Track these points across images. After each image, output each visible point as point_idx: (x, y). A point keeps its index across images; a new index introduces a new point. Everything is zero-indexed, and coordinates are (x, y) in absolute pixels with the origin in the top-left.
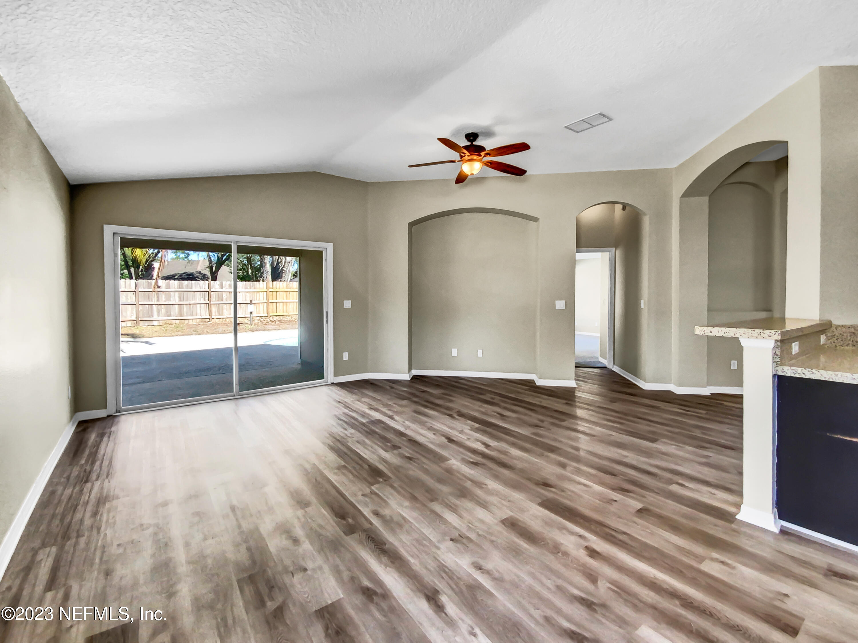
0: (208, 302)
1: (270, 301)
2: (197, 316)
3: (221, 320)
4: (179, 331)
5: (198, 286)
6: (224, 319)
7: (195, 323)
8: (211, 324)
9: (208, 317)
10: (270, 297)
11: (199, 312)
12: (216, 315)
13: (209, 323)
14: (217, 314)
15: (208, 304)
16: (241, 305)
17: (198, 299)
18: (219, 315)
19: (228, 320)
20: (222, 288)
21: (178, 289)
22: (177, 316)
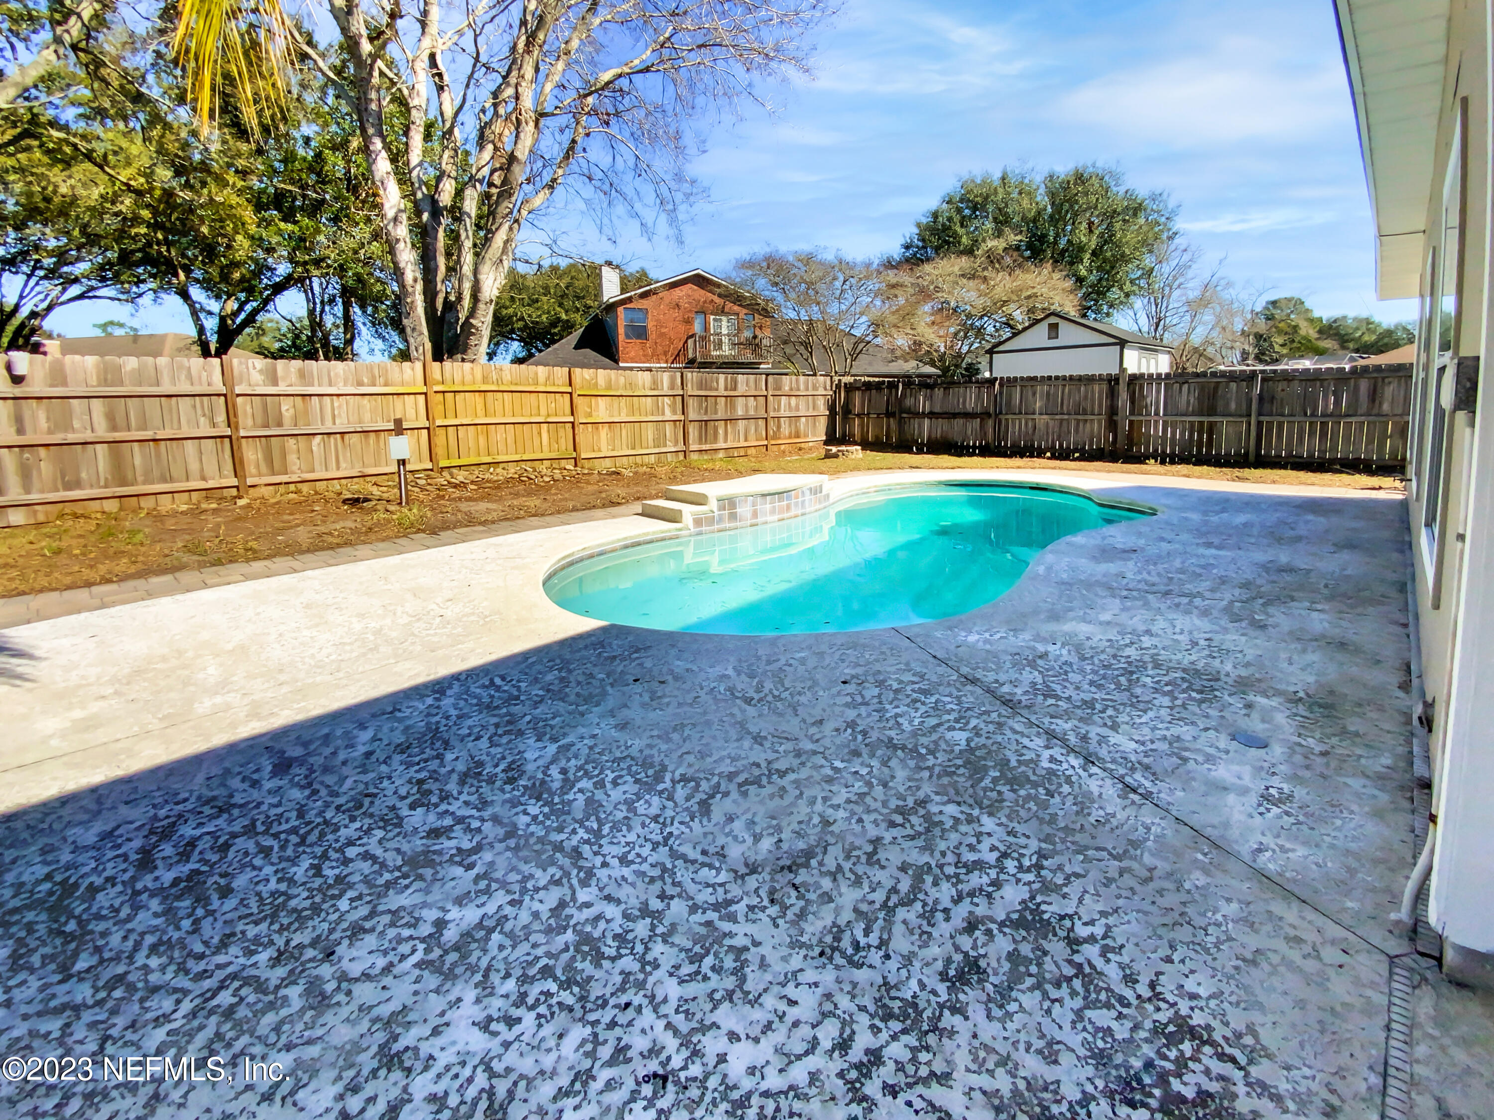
0: (228, 432)
1: (439, 422)
2: (188, 480)
3: (282, 489)
4: (119, 554)
5: (183, 377)
6: (292, 487)
7: (184, 507)
8: (248, 506)
9: (235, 482)
10: (437, 410)
11: (194, 466)
12: (260, 475)
13: (241, 502)
14: (264, 468)
15: (230, 437)
16: (347, 436)
17: (189, 422)
18: (273, 474)
19: (305, 488)
20: (275, 383)
21: (99, 385)
22: (106, 487)
